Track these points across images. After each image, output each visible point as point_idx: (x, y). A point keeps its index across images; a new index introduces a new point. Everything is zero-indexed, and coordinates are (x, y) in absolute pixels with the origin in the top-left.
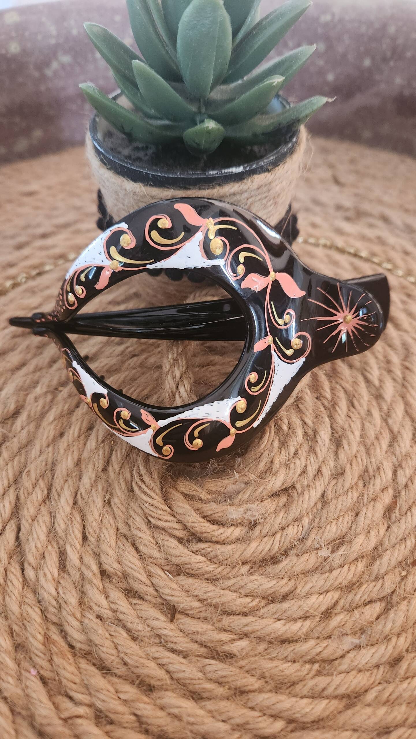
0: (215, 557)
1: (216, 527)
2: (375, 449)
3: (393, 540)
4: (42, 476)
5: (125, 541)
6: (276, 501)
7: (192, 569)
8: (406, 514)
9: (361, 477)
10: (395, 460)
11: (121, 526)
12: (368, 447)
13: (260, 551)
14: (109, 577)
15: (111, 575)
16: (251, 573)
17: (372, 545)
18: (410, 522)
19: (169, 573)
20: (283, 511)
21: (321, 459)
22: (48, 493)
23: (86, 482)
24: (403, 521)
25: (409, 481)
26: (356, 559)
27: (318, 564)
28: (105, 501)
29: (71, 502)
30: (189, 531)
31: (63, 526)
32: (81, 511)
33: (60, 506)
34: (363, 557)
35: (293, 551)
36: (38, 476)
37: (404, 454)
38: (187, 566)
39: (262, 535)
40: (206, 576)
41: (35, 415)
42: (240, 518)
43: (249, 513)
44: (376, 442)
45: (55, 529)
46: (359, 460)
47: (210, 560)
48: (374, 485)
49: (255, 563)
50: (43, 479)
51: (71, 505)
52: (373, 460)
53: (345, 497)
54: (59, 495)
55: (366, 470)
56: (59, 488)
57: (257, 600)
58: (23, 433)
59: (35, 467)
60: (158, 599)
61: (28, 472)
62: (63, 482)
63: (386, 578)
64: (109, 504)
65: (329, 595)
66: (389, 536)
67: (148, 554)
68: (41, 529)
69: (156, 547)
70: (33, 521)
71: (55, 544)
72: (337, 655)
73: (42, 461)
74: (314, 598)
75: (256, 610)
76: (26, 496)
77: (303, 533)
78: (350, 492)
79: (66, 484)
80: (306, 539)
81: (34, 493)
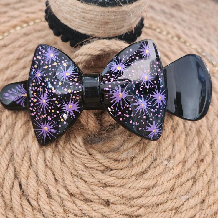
0: (120, 176)
1: (117, 162)
3: (190, 153)
4: (24, 155)
5: (77, 177)
6: (139, 146)
7: (112, 184)
8: (192, 141)
9: (171, 129)
11: (73, 171)
14: (74, 195)
16: (137, 179)
17: (183, 157)
19: (102, 187)
20: (144, 150)
22: (31, 163)
23: (48, 154)
24: (192, 144)
25: (191, 127)
26: (178, 164)
29: (44, 165)
30: (105, 167)
31: (44, 178)
32: (50, 169)
33: (39, 168)
34: (180, 162)
35: (152, 166)
38: (109, 183)
39: (138, 161)
40: (119, 185)
41: (10, 126)
43: (129, 154)
45: (40, 180)
47: (118, 178)
48: (177, 131)
49: (137, 175)
50: (26, 157)
52: (174, 120)
53: (167, 138)
54: (37, 163)
55: (173, 126)
56: (35, 160)
57: (143, 190)
58: (6, 136)
59: (19, 152)
60: (100, 200)
61: (17, 155)
62: (36, 156)
63: (192, 169)
64: (63, 162)
65: (171, 181)
66: (188, 152)
67: (90, 181)
68: (32, 181)
69: (92, 177)
70: (27, 178)
71: (42, 187)
72: (181, 204)
73: (22, 148)
74: (166, 184)
75: (144, 194)
76: (19, 167)
77: (154, 157)
78: (169, 136)
79: (38, 157)
80: (156, 160)
81: (23, 164)
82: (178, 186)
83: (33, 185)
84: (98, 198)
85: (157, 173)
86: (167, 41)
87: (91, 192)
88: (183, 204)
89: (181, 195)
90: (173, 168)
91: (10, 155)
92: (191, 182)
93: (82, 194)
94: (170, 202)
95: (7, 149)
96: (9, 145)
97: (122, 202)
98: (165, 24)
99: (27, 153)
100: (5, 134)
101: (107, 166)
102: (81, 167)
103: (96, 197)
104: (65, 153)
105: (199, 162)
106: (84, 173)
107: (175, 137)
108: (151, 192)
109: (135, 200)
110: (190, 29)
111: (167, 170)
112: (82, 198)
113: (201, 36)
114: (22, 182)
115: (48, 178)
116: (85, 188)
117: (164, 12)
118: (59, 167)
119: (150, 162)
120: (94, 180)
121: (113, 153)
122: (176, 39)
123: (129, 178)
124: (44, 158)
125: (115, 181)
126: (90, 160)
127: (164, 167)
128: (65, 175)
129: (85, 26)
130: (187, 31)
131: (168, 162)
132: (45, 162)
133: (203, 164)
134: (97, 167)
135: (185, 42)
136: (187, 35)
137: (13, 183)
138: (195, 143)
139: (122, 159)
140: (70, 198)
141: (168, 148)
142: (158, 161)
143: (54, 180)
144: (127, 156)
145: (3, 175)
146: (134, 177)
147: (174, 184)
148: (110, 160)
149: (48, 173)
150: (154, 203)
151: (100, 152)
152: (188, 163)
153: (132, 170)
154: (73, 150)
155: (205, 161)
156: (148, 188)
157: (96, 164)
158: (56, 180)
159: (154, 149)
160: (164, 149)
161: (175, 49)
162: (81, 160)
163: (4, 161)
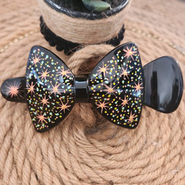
0: (119, 159)
1: (115, 148)
3: (174, 133)
4: (36, 150)
5: (83, 164)
7: (113, 166)
8: (175, 122)
11: (79, 159)
13: (133, 152)
14: (83, 180)
16: (133, 160)
19: (105, 170)
20: (135, 134)
23: (56, 147)
24: (175, 125)
26: (165, 143)
29: (54, 157)
30: (106, 153)
31: (56, 168)
32: (60, 160)
34: (167, 142)
35: (144, 148)
38: (110, 166)
39: (132, 145)
40: (118, 167)
43: (124, 139)
45: (53, 170)
49: (133, 156)
53: (153, 122)
54: (47, 156)
56: (46, 153)
57: (139, 169)
58: (19, 135)
59: (32, 148)
60: (105, 181)
61: (30, 151)
62: (46, 150)
63: (177, 146)
64: (70, 153)
65: (162, 159)
66: (172, 132)
67: (94, 166)
68: (46, 171)
69: (96, 163)
70: (42, 170)
71: (55, 176)
72: (172, 177)
74: (157, 161)
75: (140, 172)
76: (34, 161)
77: (145, 140)
78: (155, 121)
79: (48, 151)
80: (147, 142)
81: (37, 158)
82: (168, 162)
83: (47, 175)
84: (103, 180)
85: (149, 153)
86: (143, 38)
87: (96, 176)
88: (174, 177)
89: (171, 169)
90: (162, 147)
91: (24, 151)
92: (178, 157)
93: (89, 178)
94: (163, 176)
95: (21, 147)
96: (22, 143)
97: (123, 181)
99: (38, 149)
100: (17, 134)
101: (107, 152)
102: (85, 155)
103: (101, 179)
104: (71, 145)
105: (183, 139)
106: (89, 160)
107: (160, 120)
108: (146, 170)
109: (134, 178)
110: (160, 26)
111: (157, 149)
112: (89, 181)
113: (170, 31)
114: (38, 174)
115: (59, 167)
116: (91, 173)
118: (67, 157)
119: (142, 144)
120: (97, 165)
121: (111, 140)
122: (149, 36)
123: (126, 160)
124: (53, 151)
125: (115, 164)
126: (92, 149)
127: (154, 147)
128: (73, 163)
129: (77, 37)
130: (158, 28)
131: (157, 143)
132: (55, 154)
134: (99, 154)
135: (157, 38)
136: (158, 31)
137: (30, 175)
138: (177, 124)
139: (119, 145)
140: (80, 183)
141: (155, 131)
142: (149, 143)
143: (64, 169)
144: (122, 142)
145: (21, 169)
146: (131, 159)
147: (165, 161)
148: (109, 146)
149: (58, 163)
150: (150, 179)
151: (100, 141)
152: (173, 142)
153: (128, 153)
154: (77, 141)
156: (143, 167)
157: (97, 151)
158: (66, 169)
159: (144, 132)
160: (152, 131)
161: (150, 45)
162: (85, 149)
163: (21, 158)
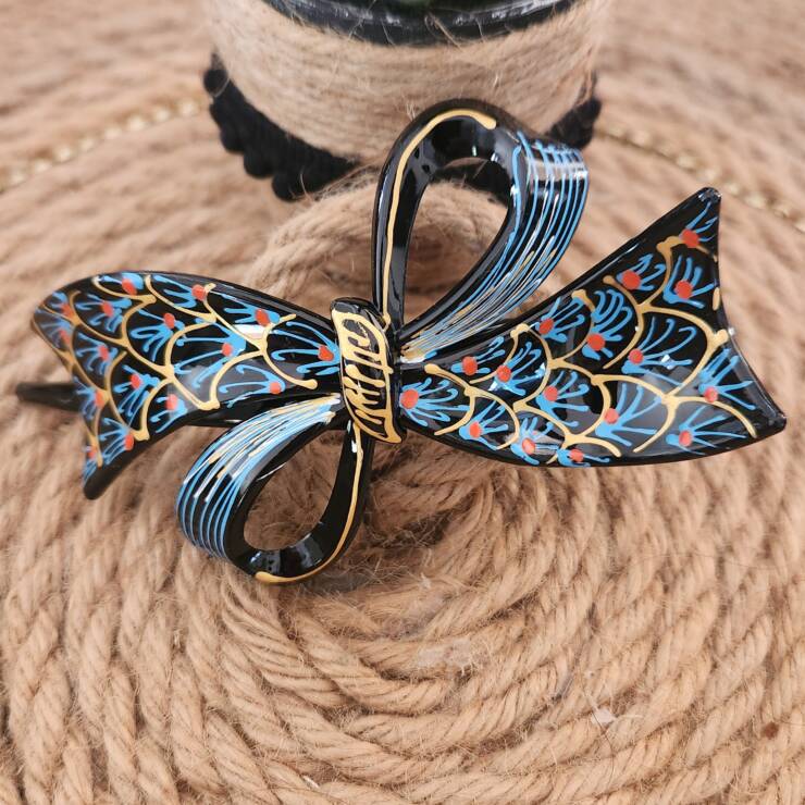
0: (396, 743)
1: (393, 684)
2: (682, 521)
3: (724, 691)
4: (43, 604)
5: (221, 722)
6: (504, 628)
7: (354, 769)
8: (744, 639)
9: (660, 574)
10: (719, 539)
11: (210, 693)
12: (669, 516)
13: (480, 726)
14: (194, 793)
15: (199, 789)
16: (466, 768)
17: (686, 702)
18: (753, 654)
19: (311, 777)
20: (519, 647)
21: (584, 545)
22: (60, 637)
23: (132, 611)
24: (740, 653)
25: (748, 578)
26: (659, 730)
27: (589, 743)
28: (174, 646)
29: (106, 650)
30: (343, 695)
31: (95, 700)
32: (128, 669)
33: (85, 662)
34: (670, 724)
35: (543, 722)
36: (36, 605)
37: (735, 526)
38: (344, 763)
39: (483, 693)
40: (381, 780)
41: (17, 483)
42: (438, 664)
43: (454, 655)
44: (682, 507)
45: (79, 708)
46: (655, 540)
47: (387, 750)
48: (683, 588)
49: (472, 749)
50: (47, 610)
51: (108, 657)
52: (680, 540)
53: (632, 612)
54: (80, 639)
55: (669, 562)
56: (79, 625)
59: (27, 588)
61: (15, 597)
62: (85, 614)
63: (715, 762)
64: (182, 650)
65: (614, 800)
66: (717, 683)
67: (268, 745)
68: (49, 708)
69: (282, 731)
70: (34, 693)
71: (81, 738)
73: (41, 573)
76: (17, 645)
77: (560, 687)
78: (641, 604)
79: (94, 616)
80: (566, 697)
81: (31, 638)
83: (47, 724)
85: (554, 755)
90: (631, 745)
93: (225, 792)
98: (721, 137)
101: (349, 693)
102: (244, 683)
104: (195, 618)
105: (759, 736)
106: (249, 708)
107: (669, 610)
111: (606, 749)
114: (13, 707)
115: (110, 704)
116: (240, 771)
117: (725, 91)
118: (157, 668)
119: (537, 703)
120: (282, 743)
123: (432, 760)
125: (368, 761)
126: (283, 660)
127: (593, 734)
128: (177, 704)
131: (617, 716)
132: (114, 641)
133: (770, 746)
134: (307, 690)
135: (793, 218)
138: (756, 651)
139: (420, 675)
140: (175, 799)
141: (626, 655)
142: (570, 705)
143: (128, 717)
144: (442, 665)
146: (456, 758)
148: (368, 671)
149: (114, 685)
151: (334, 634)
152: (703, 733)
153: (452, 724)
155: (783, 733)
157: (304, 677)
158: (140, 721)
159: (565, 649)
160: (608, 655)
162: (250, 655)
